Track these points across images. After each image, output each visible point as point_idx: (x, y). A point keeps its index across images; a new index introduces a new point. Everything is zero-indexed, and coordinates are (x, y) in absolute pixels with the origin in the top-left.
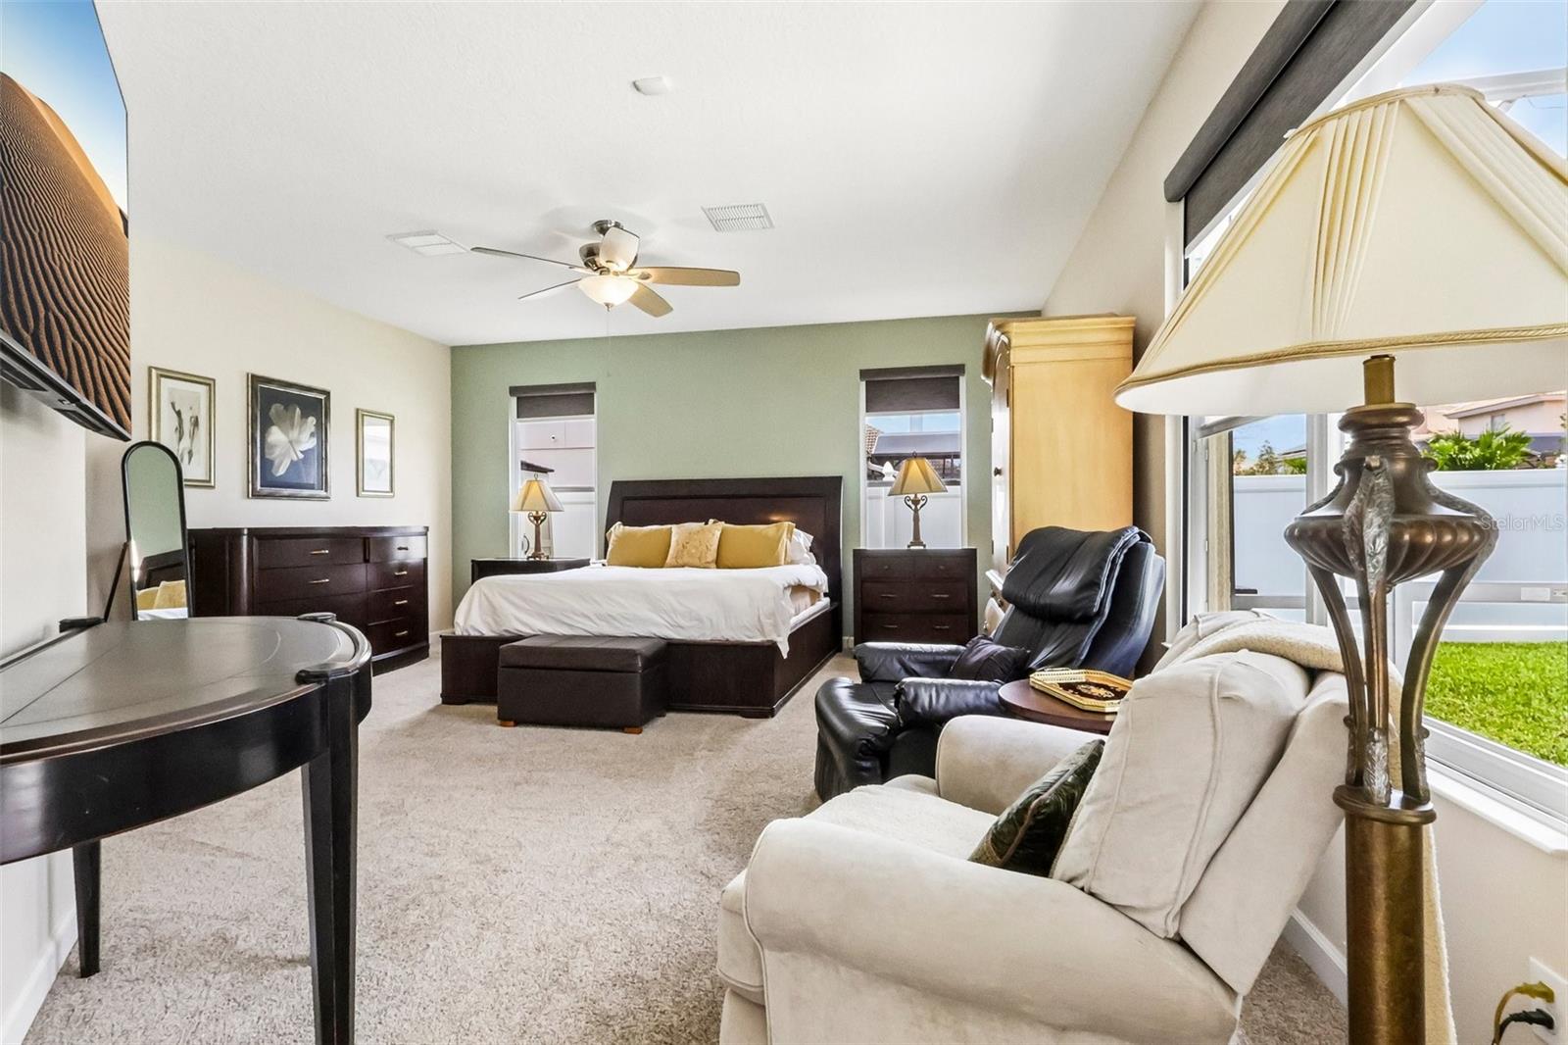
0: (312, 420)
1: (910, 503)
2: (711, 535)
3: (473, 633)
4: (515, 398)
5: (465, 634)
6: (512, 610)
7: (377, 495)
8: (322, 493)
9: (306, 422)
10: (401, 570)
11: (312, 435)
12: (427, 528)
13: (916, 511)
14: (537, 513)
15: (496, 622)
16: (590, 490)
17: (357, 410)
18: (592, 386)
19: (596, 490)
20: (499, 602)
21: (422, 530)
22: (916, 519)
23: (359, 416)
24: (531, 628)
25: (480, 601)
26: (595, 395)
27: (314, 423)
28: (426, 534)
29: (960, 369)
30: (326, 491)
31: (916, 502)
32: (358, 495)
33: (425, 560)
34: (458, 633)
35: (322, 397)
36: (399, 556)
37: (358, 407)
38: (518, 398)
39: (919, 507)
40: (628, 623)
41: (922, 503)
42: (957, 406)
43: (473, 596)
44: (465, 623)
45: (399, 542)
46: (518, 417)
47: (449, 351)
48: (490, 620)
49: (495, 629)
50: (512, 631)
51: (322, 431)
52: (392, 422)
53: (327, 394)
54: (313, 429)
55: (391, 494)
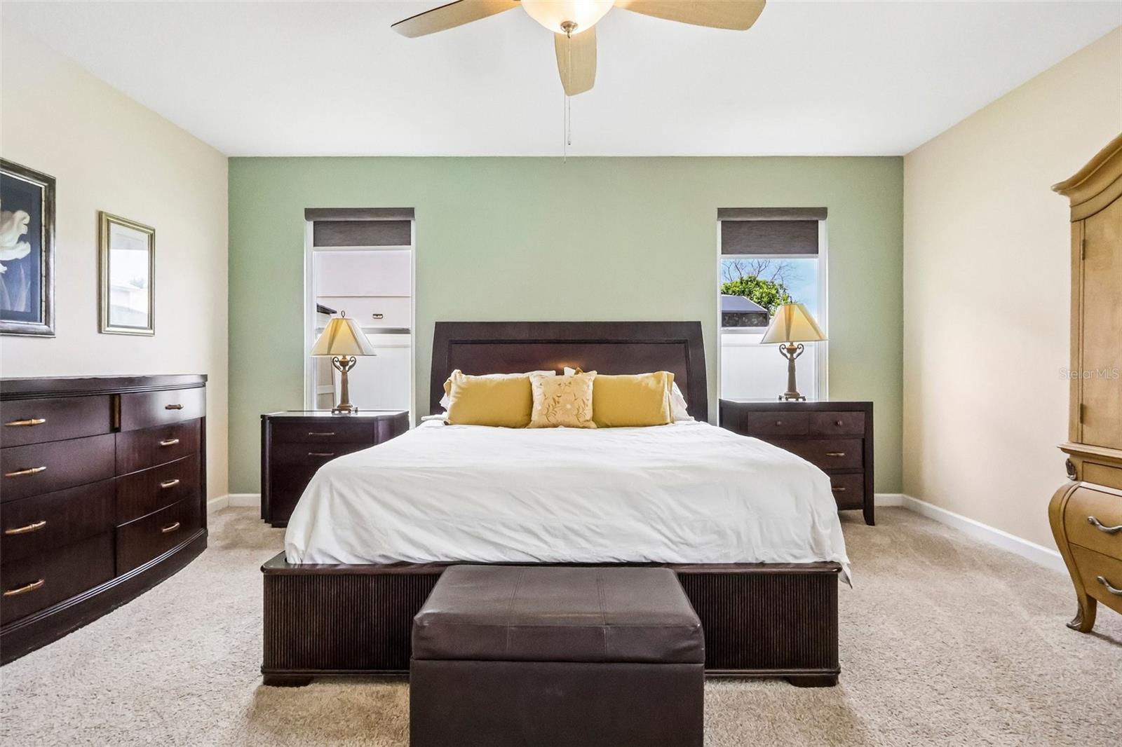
0: (22, 218)
1: (785, 351)
2: (585, 387)
3: (321, 560)
4: (312, 223)
5: (307, 562)
6: (390, 520)
7: (129, 331)
8: (42, 327)
9: (11, 218)
10: (170, 437)
11: (22, 238)
12: (205, 377)
13: (792, 361)
14: (344, 358)
15: (364, 542)
16: (405, 331)
17: (100, 214)
18: (410, 212)
19: (413, 331)
20: (369, 507)
21: (196, 380)
22: (792, 369)
23: (103, 222)
24: (428, 551)
25: (332, 506)
26: (413, 224)
27: (27, 220)
28: (204, 386)
29: (823, 212)
30: (47, 323)
31: (792, 351)
32: (100, 331)
33: (203, 420)
34: (294, 559)
35: (42, 185)
36: (163, 416)
37: (101, 210)
38: (314, 222)
39: (795, 355)
40: (601, 541)
41: (798, 351)
42: (815, 251)
43: (317, 496)
44: (307, 547)
45: (164, 399)
46: (315, 245)
47: (226, 162)
48: (353, 539)
49: (360, 550)
50: (393, 556)
51: (39, 235)
52: (152, 238)
53: (51, 182)
54: (24, 230)
55: (152, 332)
